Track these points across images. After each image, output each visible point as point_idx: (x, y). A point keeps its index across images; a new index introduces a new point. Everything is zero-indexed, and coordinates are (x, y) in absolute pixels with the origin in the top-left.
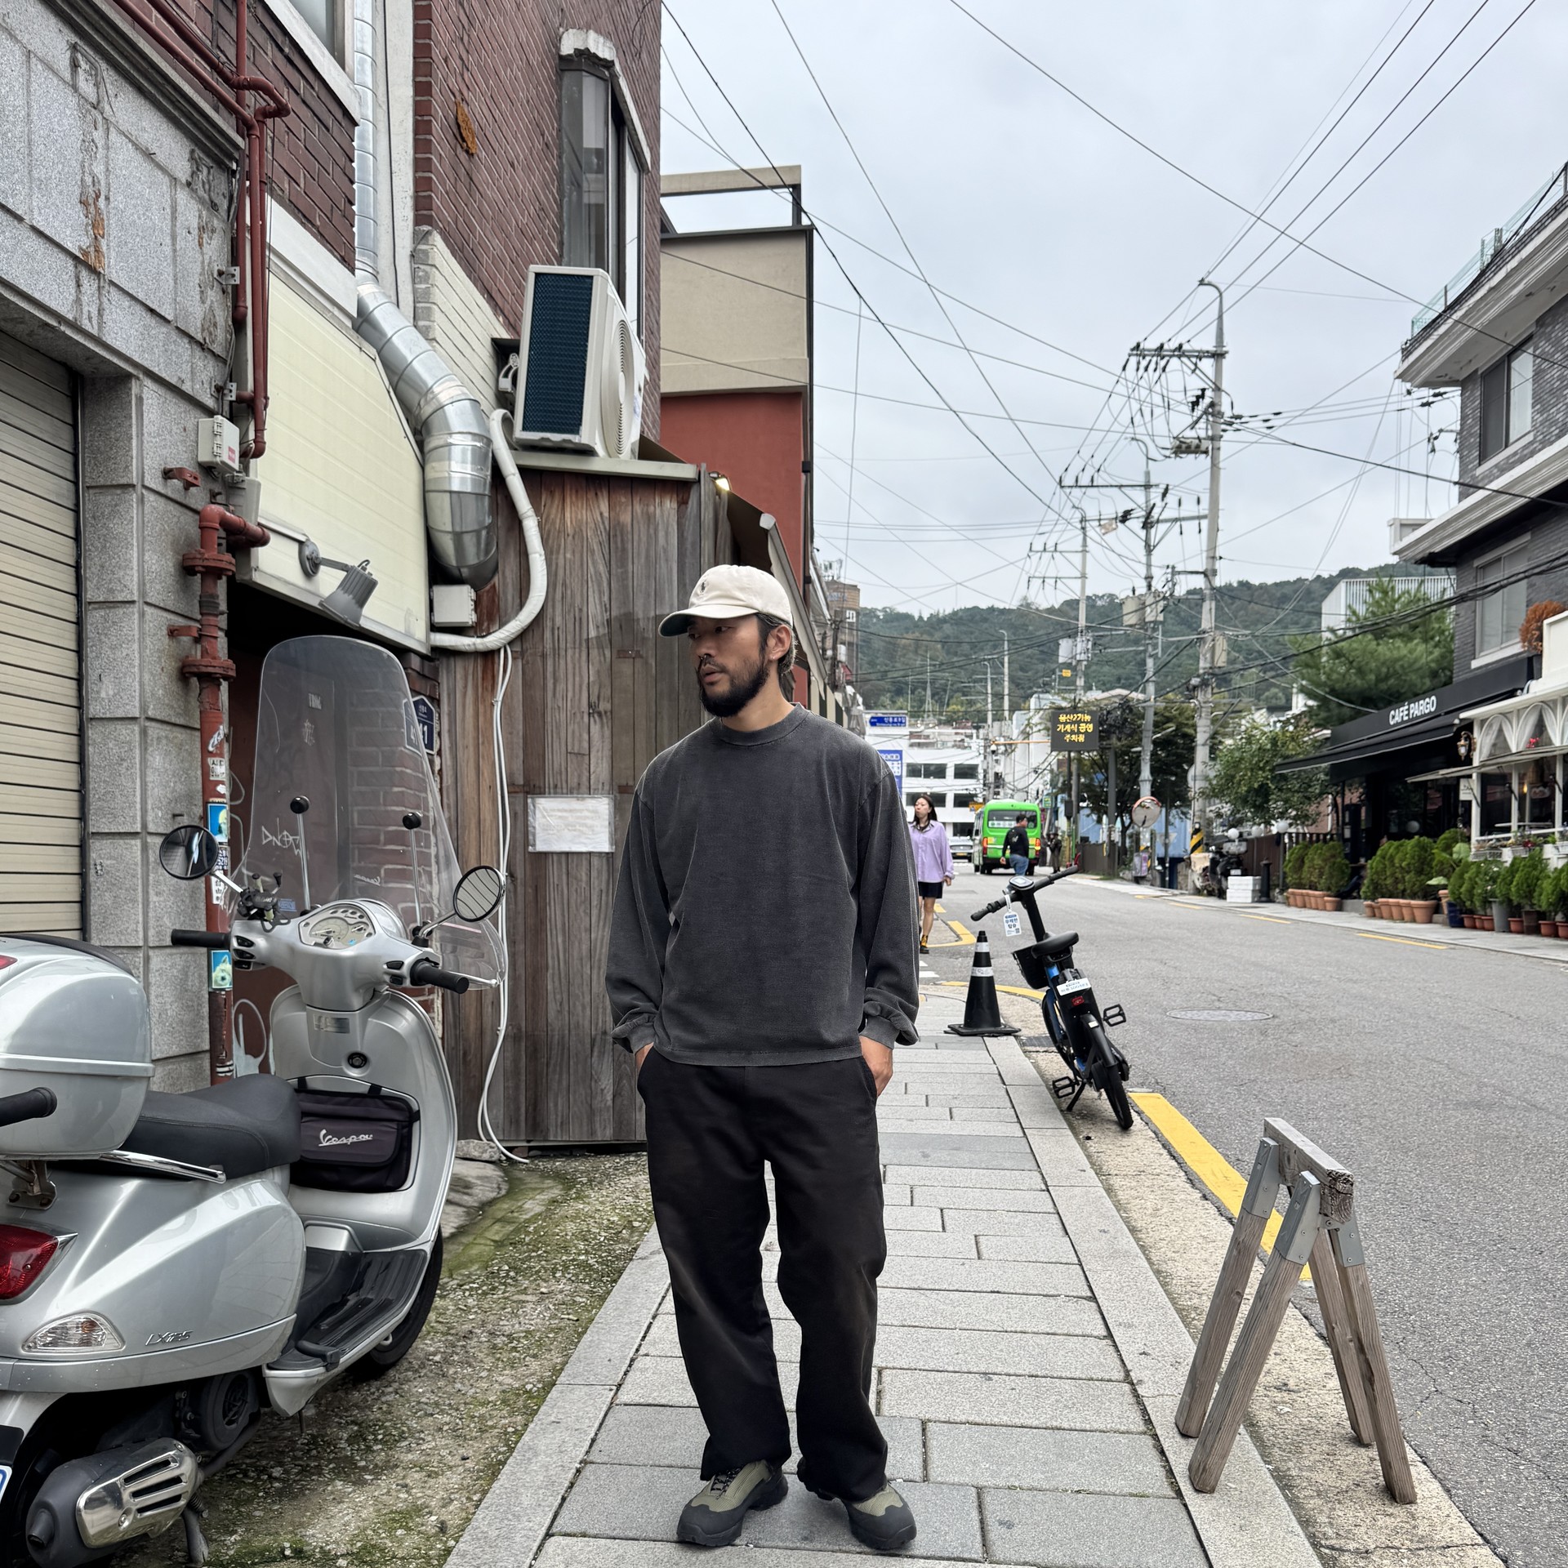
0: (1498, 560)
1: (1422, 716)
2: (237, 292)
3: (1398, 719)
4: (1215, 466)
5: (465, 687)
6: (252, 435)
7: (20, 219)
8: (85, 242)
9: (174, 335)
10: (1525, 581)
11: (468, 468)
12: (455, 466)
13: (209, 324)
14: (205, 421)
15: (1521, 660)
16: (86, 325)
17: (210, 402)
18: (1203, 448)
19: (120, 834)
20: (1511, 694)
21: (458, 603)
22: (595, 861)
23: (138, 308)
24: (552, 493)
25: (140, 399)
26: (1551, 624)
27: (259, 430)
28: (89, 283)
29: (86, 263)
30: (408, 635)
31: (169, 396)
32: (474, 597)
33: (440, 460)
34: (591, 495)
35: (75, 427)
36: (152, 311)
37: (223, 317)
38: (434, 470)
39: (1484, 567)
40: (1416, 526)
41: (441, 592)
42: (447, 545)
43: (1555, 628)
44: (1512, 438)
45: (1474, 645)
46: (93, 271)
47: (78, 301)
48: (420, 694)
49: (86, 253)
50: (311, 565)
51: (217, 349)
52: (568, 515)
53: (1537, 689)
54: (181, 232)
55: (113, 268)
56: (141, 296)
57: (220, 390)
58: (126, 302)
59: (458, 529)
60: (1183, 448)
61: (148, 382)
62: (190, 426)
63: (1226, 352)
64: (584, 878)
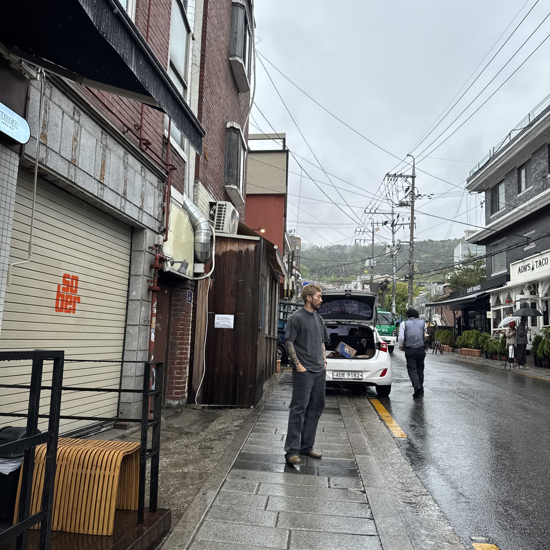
0: (498, 244)
1: (477, 291)
2: (163, 208)
3: (469, 291)
4: (413, 210)
5: (200, 287)
6: (165, 236)
7: (131, 203)
8: (141, 204)
9: (153, 219)
10: (505, 252)
11: (205, 238)
12: (202, 237)
13: (159, 214)
14: (157, 235)
15: (504, 276)
16: (140, 221)
17: (158, 231)
18: (409, 205)
19: (134, 325)
20: (502, 286)
21: (200, 268)
22: (230, 332)
23: (148, 215)
24: (224, 242)
25: (146, 233)
26: (512, 265)
27: (167, 236)
28: (141, 212)
29: (140, 209)
30: (189, 276)
31: (151, 232)
32: (204, 266)
33: (199, 235)
34: (234, 243)
35: (132, 238)
36: (150, 215)
37: (161, 213)
38: (197, 237)
39: (494, 246)
40: (473, 232)
41: (197, 265)
42: (199, 255)
43: (513, 266)
44: (500, 209)
45: (492, 269)
46: (142, 210)
47: (139, 216)
48: (189, 289)
49: (141, 207)
50: (172, 264)
51: (160, 220)
52: (228, 247)
53: (509, 284)
54: (156, 197)
55: (145, 209)
56: (148, 213)
57: (159, 228)
58: (146, 214)
59: (202, 251)
60: (402, 204)
61: (148, 229)
62: (154, 237)
63: (416, 176)
64: (227, 335)
